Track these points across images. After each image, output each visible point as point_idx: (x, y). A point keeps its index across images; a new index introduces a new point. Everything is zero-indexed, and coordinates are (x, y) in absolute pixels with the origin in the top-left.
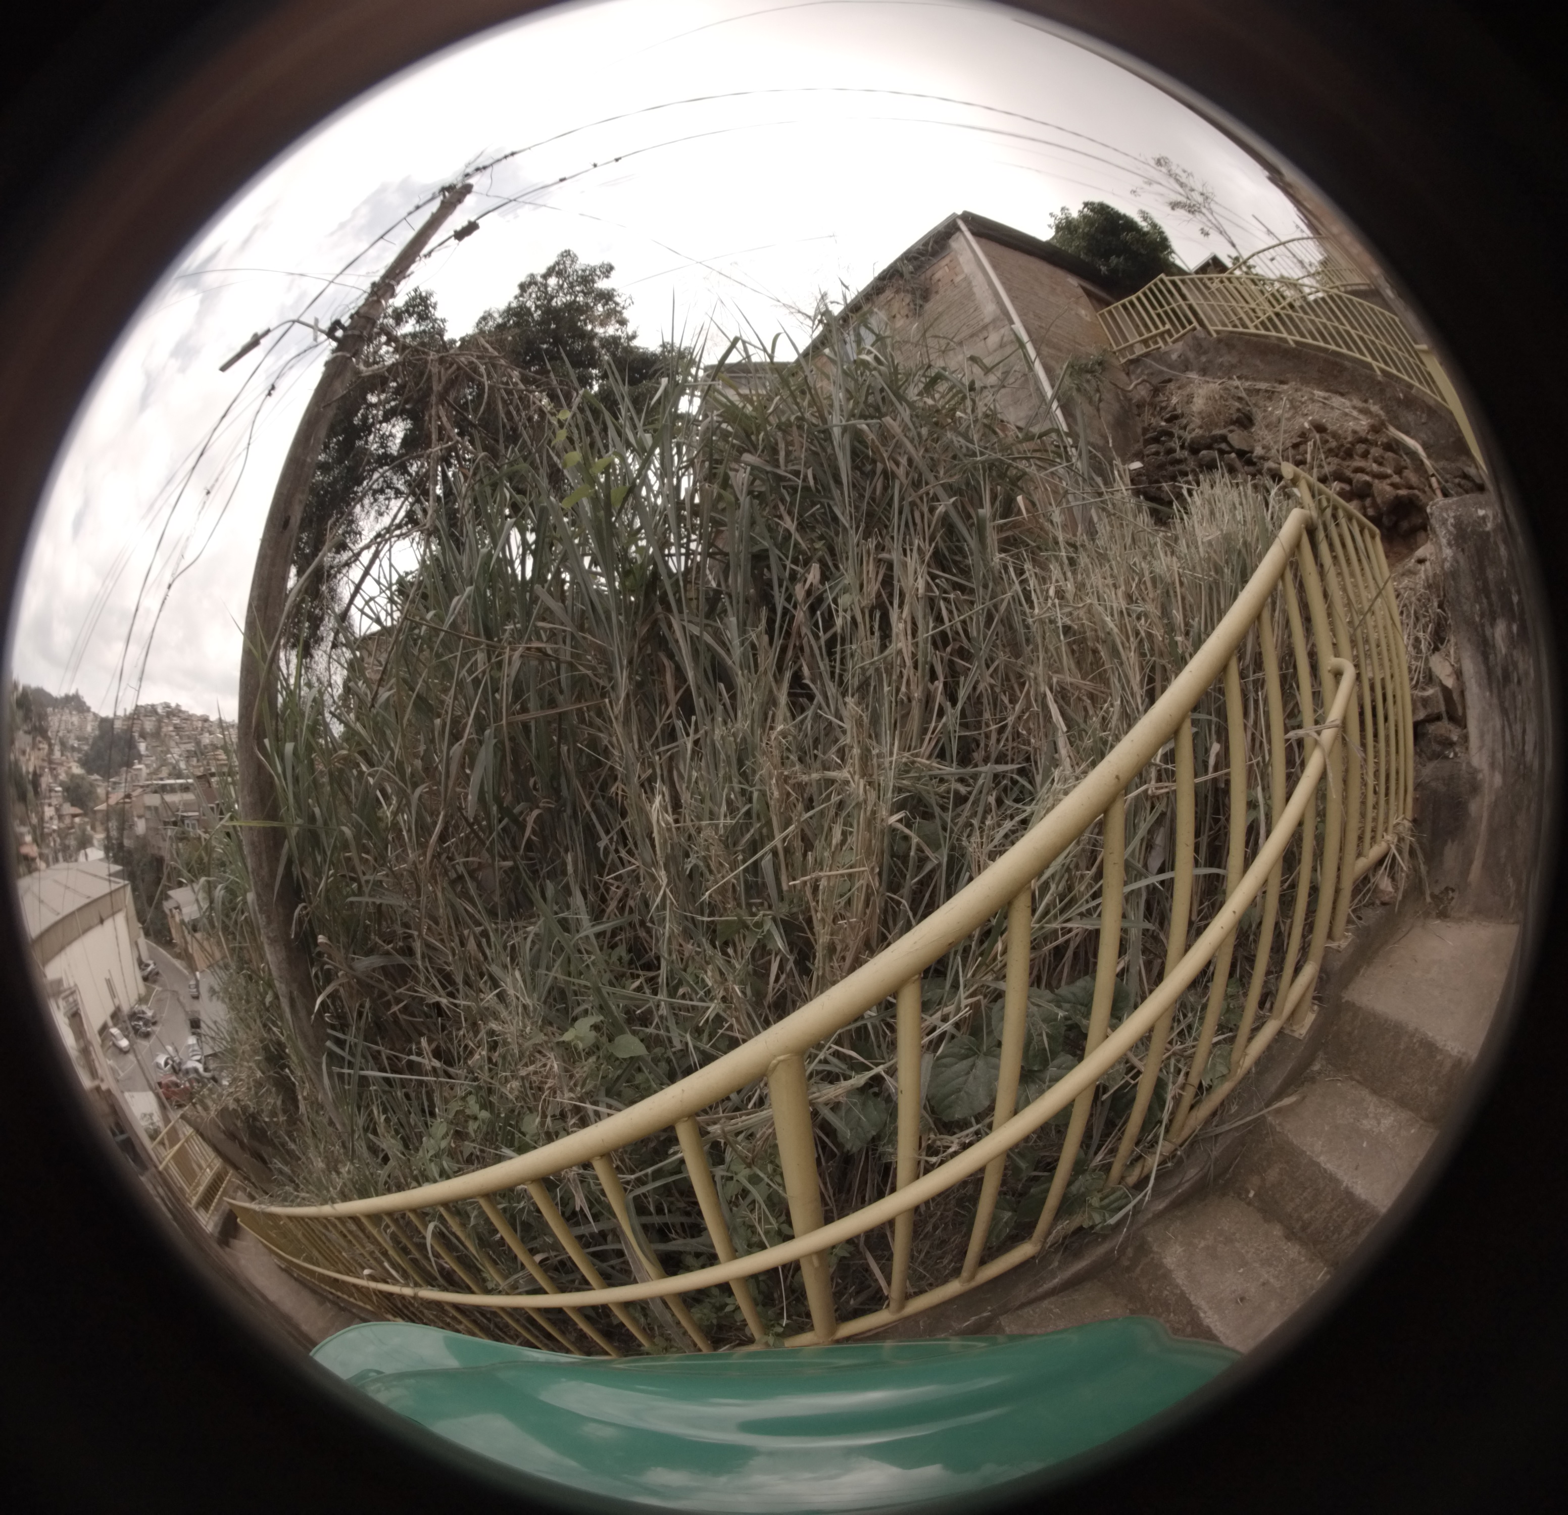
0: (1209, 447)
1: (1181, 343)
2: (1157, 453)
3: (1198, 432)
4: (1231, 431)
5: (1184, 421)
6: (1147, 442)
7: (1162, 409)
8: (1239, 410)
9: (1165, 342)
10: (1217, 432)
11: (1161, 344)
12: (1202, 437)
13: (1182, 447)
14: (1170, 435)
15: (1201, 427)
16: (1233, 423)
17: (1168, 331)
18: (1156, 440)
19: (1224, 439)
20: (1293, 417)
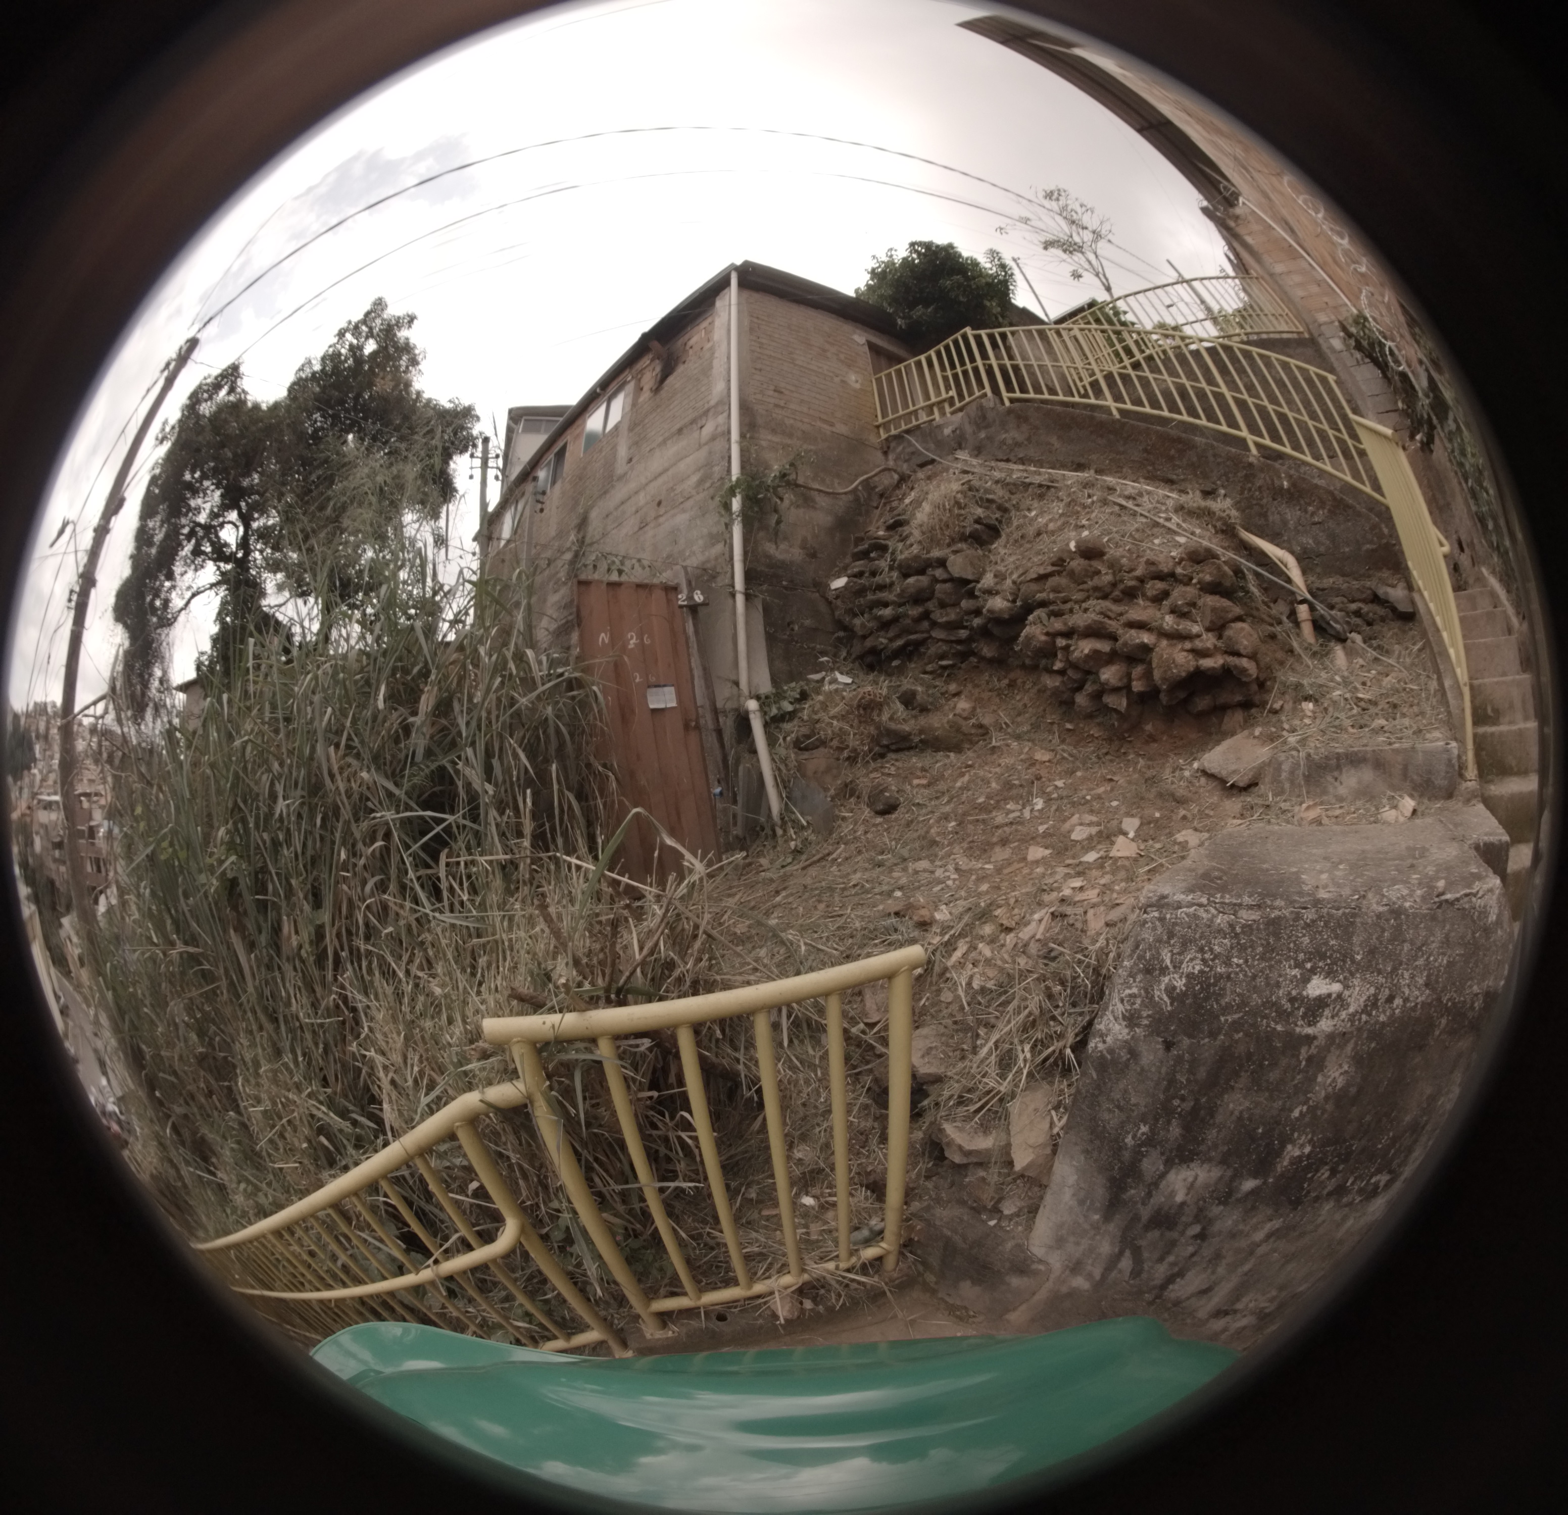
0: (922, 572)
1: (960, 414)
2: (860, 575)
3: (915, 549)
4: (955, 552)
5: (906, 530)
6: (858, 557)
7: (892, 509)
8: (978, 521)
9: (943, 413)
10: (936, 553)
11: (937, 415)
12: (916, 557)
13: (891, 568)
14: (883, 549)
15: (920, 542)
16: (963, 538)
17: (951, 401)
18: (865, 555)
19: (942, 563)
20: (1061, 529)
